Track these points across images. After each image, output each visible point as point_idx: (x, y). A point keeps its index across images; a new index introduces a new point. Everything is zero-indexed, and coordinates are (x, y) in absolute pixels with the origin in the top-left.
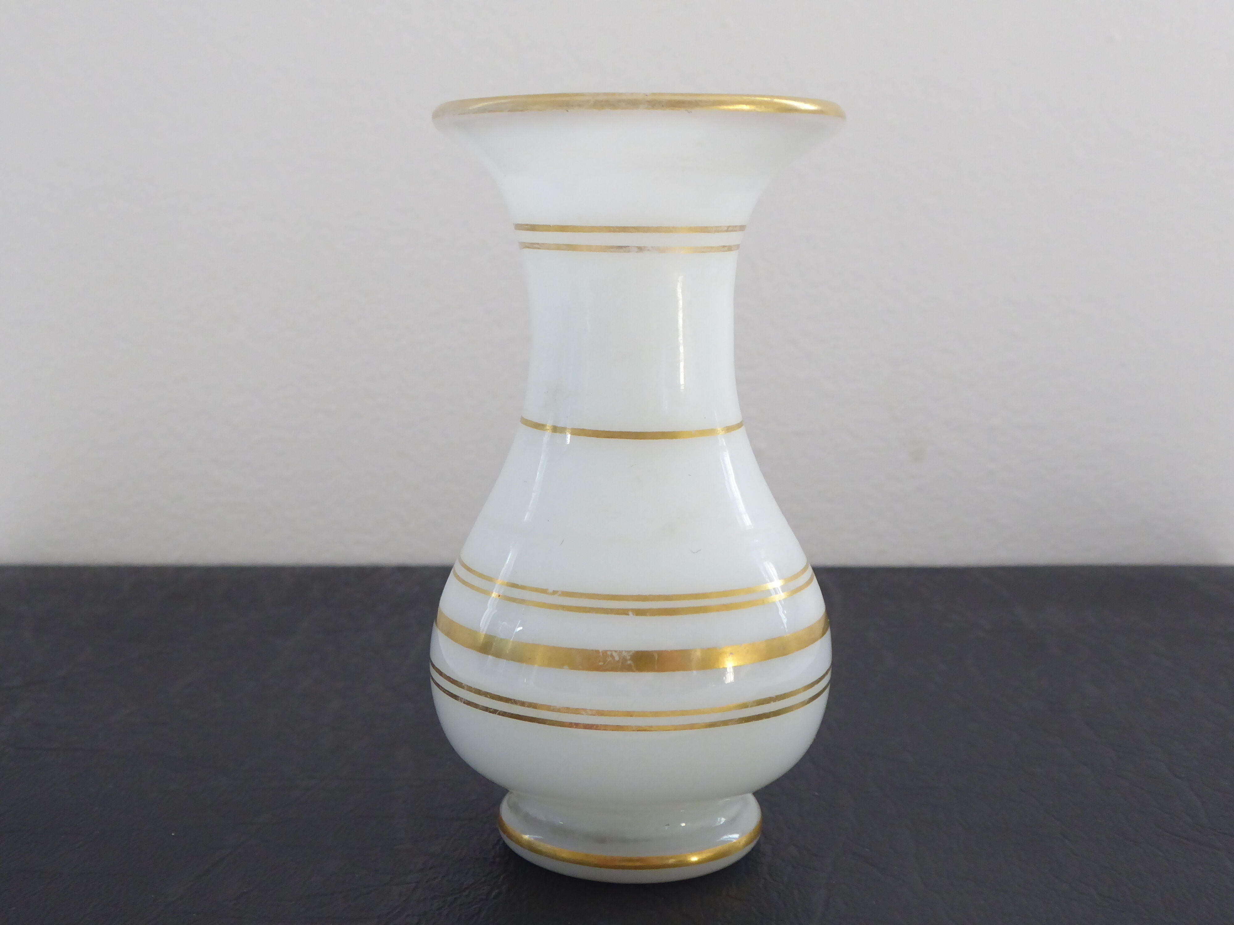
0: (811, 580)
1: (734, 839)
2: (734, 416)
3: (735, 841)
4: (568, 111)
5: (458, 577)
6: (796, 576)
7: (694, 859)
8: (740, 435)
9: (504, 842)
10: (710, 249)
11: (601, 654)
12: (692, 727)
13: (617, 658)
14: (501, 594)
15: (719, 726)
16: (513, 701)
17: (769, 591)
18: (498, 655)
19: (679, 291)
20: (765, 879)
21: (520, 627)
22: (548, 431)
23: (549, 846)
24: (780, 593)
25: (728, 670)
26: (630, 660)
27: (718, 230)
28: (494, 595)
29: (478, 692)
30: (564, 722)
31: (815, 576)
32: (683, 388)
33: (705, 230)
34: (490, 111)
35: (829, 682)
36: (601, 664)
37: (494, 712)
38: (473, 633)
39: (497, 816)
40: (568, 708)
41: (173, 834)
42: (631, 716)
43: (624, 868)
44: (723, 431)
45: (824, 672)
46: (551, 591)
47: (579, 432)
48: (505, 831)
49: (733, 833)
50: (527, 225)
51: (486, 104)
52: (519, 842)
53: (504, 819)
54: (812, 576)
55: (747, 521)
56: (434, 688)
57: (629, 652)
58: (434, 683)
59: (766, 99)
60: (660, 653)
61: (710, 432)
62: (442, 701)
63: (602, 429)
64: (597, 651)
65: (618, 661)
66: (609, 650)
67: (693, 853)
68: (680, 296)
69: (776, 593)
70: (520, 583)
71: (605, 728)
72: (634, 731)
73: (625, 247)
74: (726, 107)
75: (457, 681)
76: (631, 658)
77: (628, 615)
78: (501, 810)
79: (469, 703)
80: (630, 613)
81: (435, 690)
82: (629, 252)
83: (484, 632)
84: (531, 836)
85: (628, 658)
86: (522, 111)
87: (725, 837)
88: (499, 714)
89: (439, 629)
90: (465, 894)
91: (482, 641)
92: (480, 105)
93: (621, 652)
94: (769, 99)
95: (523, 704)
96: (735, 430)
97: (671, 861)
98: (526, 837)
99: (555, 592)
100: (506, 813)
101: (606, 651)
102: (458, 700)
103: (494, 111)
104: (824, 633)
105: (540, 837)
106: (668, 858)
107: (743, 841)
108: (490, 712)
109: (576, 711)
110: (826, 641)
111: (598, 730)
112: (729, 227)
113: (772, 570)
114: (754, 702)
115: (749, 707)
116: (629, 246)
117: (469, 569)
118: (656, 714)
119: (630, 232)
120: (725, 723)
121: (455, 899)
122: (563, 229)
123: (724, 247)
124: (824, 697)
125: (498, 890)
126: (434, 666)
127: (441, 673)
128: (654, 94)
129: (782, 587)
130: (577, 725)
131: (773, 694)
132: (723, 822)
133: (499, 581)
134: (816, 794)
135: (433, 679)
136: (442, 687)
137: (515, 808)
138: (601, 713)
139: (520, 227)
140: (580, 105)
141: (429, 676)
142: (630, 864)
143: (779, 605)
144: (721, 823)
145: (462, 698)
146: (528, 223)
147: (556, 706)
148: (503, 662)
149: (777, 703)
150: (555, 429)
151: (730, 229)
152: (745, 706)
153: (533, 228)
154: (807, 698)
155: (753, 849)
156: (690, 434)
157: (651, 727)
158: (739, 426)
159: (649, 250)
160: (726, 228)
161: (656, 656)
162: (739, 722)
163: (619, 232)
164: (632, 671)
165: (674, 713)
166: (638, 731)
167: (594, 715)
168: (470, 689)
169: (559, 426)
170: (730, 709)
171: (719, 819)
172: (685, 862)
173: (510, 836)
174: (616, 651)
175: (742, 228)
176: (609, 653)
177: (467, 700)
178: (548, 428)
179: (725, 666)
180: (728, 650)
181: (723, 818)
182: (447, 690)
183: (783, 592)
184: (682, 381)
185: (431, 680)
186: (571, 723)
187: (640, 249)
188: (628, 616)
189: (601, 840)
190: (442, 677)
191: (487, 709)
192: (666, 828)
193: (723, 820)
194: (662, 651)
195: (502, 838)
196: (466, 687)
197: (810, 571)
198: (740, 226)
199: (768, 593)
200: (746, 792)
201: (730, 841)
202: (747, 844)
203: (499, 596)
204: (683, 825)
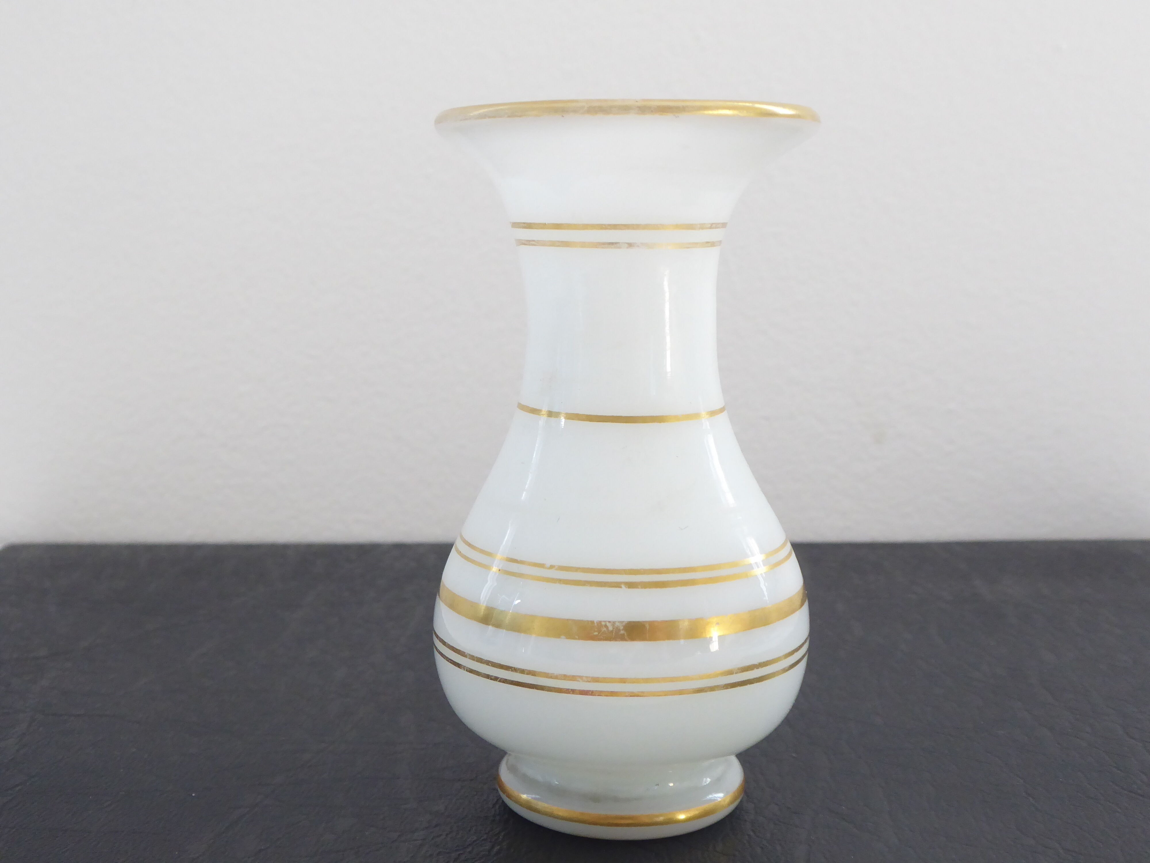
0: (789, 555)
1: (719, 798)
2: (717, 400)
3: (719, 800)
4: (563, 116)
5: (459, 553)
6: (777, 550)
7: (682, 816)
8: (723, 418)
9: (503, 801)
10: (695, 245)
11: (596, 624)
12: (681, 692)
13: (611, 628)
14: (500, 569)
15: (706, 691)
16: (513, 669)
17: (751, 565)
18: (498, 625)
19: (666, 283)
20: (749, 835)
21: (518, 600)
22: (544, 416)
23: (546, 805)
24: (761, 567)
25: (714, 639)
26: (623, 630)
27: (702, 227)
28: (495, 569)
29: (480, 660)
30: (561, 689)
31: (793, 551)
32: (670, 375)
33: (690, 227)
34: (490, 117)
35: (806, 652)
36: (596, 633)
37: (496, 679)
38: (474, 605)
39: (496, 778)
40: (565, 675)
41: (193, 795)
42: (625, 683)
43: (617, 825)
44: (707, 416)
45: (803, 641)
46: (548, 565)
47: (572, 417)
48: (504, 791)
49: (717, 792)
50: (524, 223)
51: (486, 110)
52: (518, 801)
53: (503, 780)
54: (791, 550)
55: (730, 499)
56: (438, 656)
57: (621, 622)
58: (437, 652)
59: (747, 104)
60: (652, 623)
61: (694, 416)
62: (445, 670)
63: (595, 414)
64: (592, 622)
65: (612, 631)
66: (603, 621)
67: (681, 810)
68: (666, 288)
69: (758, 567)
70: (519, 558)
71: (600, 693)
72: (627, 696)
73: (616, 243)
74: (710, 112)
75: (460, 650)
76: (624, 627)
77: (621, 587)
78: (499, 771)
79: (471, 671)
80: (623, 586)
81: (438, 658)
82: (620, 248)
83: (485, 605)
84: (528, 795)
85: (622, 628)
86: (520, 116)
87: (710, 796)
88: (500, 681)
89: (442, 601)
90: (469, 850)
91: (482, 613)
92: (482, 111)
93: (614, 622)
94: (751, 105)
95: (522, 671)
96: (719, 414)
97: (661, 819)
98: (524, 796)
99: (552, 567)
100: (505, 775)
101: (600, 622)
102: (461, 669)
103: (494, 117)
104: (802, 604)
105: (538, 797)
106: (658, 816)
107: (728, 799)
108: (491, 679)
109: (573, 678)
110: (805, 611)
111: (593, 695)
112: (712, 224)
113: (753, 544)
114: (739, 669)
115: (735, 673)
116: (619, 243)
117: (469, 545)
118: (647, 680)
119: (621, 229)
120: (712, 689)
121: (459, 855)
122: (558, 226)
123: (708, 242)
124: (803, 665)
125: (499, 846)
126: (437, 637)
127: (444, 643)
128: (644, 100)
129: (763, 561)
130: (573, 691)
131: (756, 662)
132: (709, 782)
133: (499, 556)
134: (794, 755)
135: (436, 648)
136: (445, 656)
137: (513, 769)
138: (596, 680)
139: (516, 225)
140: (575, 111)
141: (432, 645)
142: (623, 822)
143: (761, 579)
144: (707, 783)
145: (465, 666)
146: (525, 222)
147: (553, 674)
148: (503, 633)
149: (760, 669)
150: (550, 414)
151: (714, 226)
152: (730, 673)
153: (529, 226)
154: (786, 666)
155: (736, 808)
156: (677, 418)
157: (642, 692)
158: (722, 410)
159: (638, 246)
160: (710, 225)
161: (647, 626)
162: (725, 688)
163: (610, 229)
164: (626, 640)
165: (664, 680)
166: (631, 696)
167: (589, 682)
168: (473, 658)
169: (554, 411)
170: (716, 675)
171: (705, 779)
172: (674, 819)
173: (509, 796)
174: (609, 622)
175: (724, 225)
176: (603, 623)
177: (470, 668)
178: (543, 413)
179: (712, 636)
180: (715, 620)
181: (708, 779)
182: (450, 658)
183: (764, 566)
184: (669, 369)
185: (435, 649)
186: (568, 690)
187: (630, 245)
188: (621, 589)
189: (595, 798)
190: (446, 646)
191: (488, 677)
192: (656, 787)
193: (709, 780)
194: (653, 622)
195: (501, 798)
196: (468, 656)
197: (789, 547)
198: (722, 223)
199: (751, 567)
200: (730, 754)
201: (715, 800)
202: (732, 802)
203: (499, 570)
204: (671, 785)
